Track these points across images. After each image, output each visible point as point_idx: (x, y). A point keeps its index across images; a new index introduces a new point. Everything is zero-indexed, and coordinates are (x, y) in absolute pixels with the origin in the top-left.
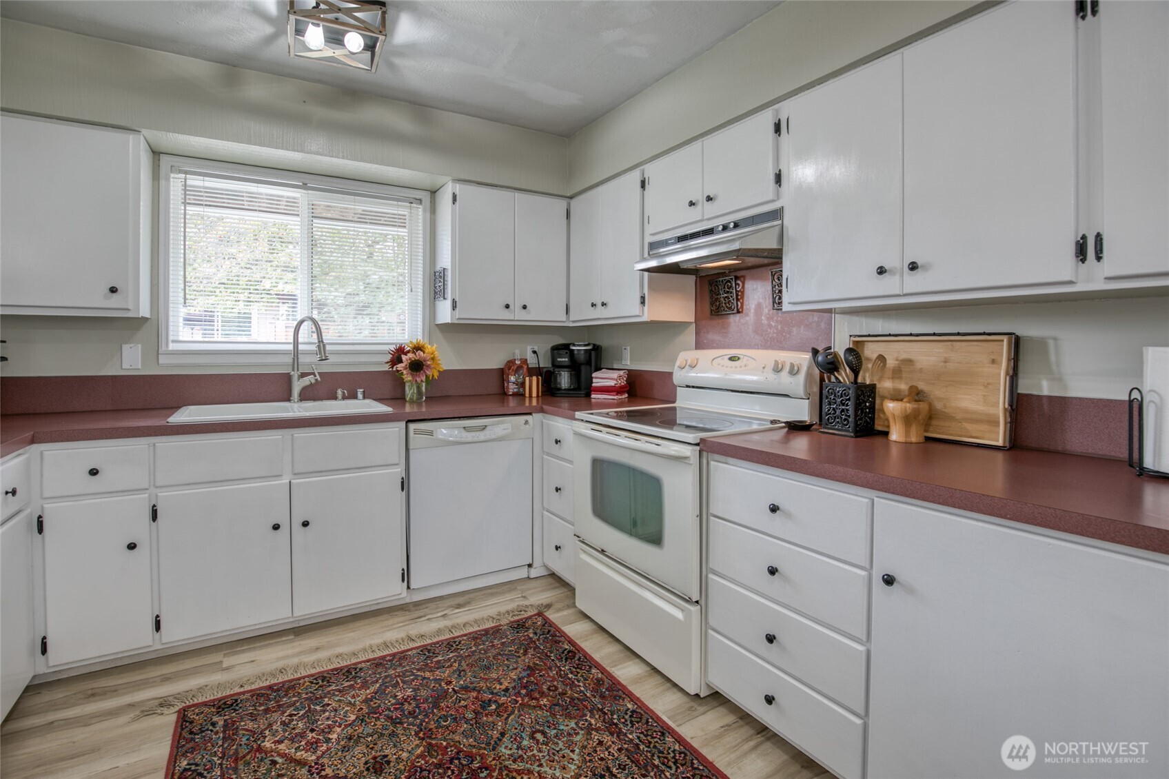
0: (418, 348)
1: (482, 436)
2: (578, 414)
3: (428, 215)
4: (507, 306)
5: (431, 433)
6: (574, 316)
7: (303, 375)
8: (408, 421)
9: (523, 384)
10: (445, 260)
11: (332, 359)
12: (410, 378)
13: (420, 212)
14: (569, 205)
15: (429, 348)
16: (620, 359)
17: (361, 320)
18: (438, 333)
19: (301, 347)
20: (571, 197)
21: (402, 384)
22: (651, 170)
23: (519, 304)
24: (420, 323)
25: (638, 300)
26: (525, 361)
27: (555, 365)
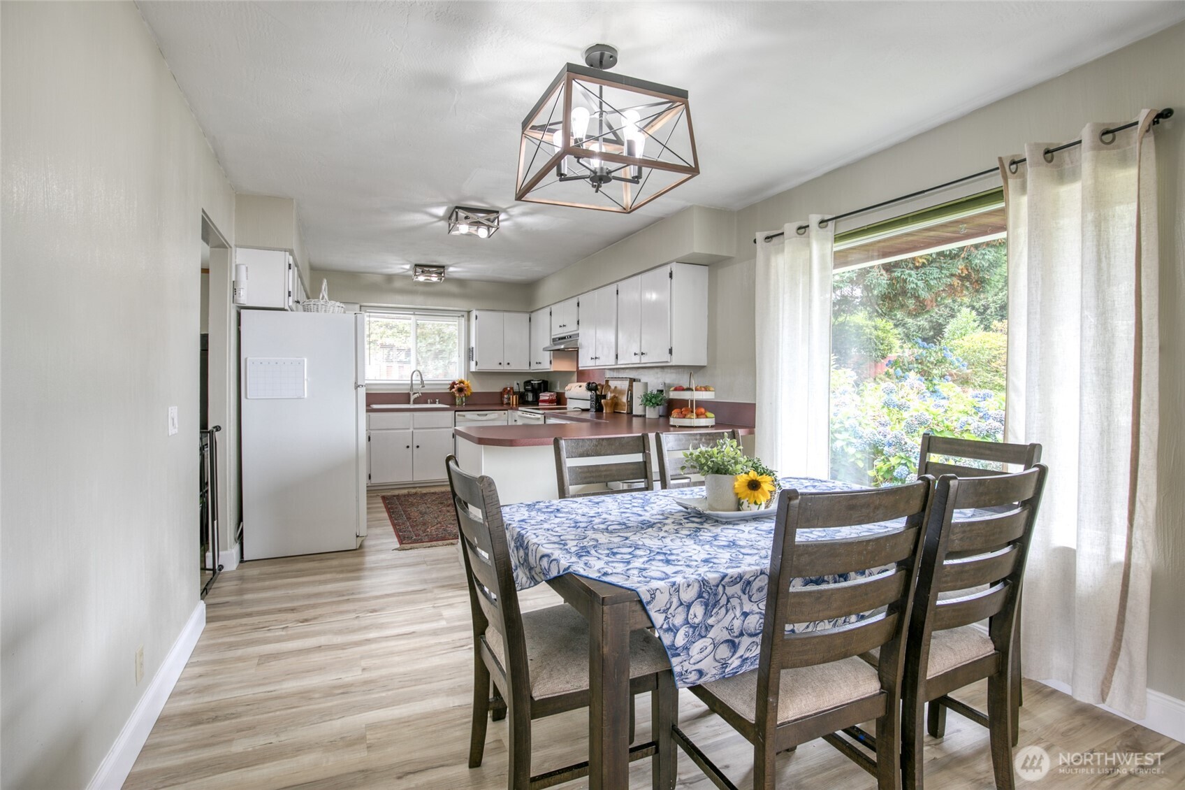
0: (461, 382)
1: (484, 418)
2: (520, 408)
3: (466, 322)
4: (500, 364)
5: (464, 416)
6: (532, 368)
7: (414, 393)
8: (456, 411)
9: (510, 398)
10: (473, 344)
11: (426, 387)
12: (457, 395)
13: (463, 321)
14: (530, 315)
15: (466, 382)
16: (556, 387)
17: (437, 362)
18: (471, 375)
19: (414, 382)
20: (532, 312)
21: (454, 397)
22: (553, 307)
23: (506, 363)
24: (463, 371)
25: (549, 362)
26: (512, 388)
27: (527, 390)
